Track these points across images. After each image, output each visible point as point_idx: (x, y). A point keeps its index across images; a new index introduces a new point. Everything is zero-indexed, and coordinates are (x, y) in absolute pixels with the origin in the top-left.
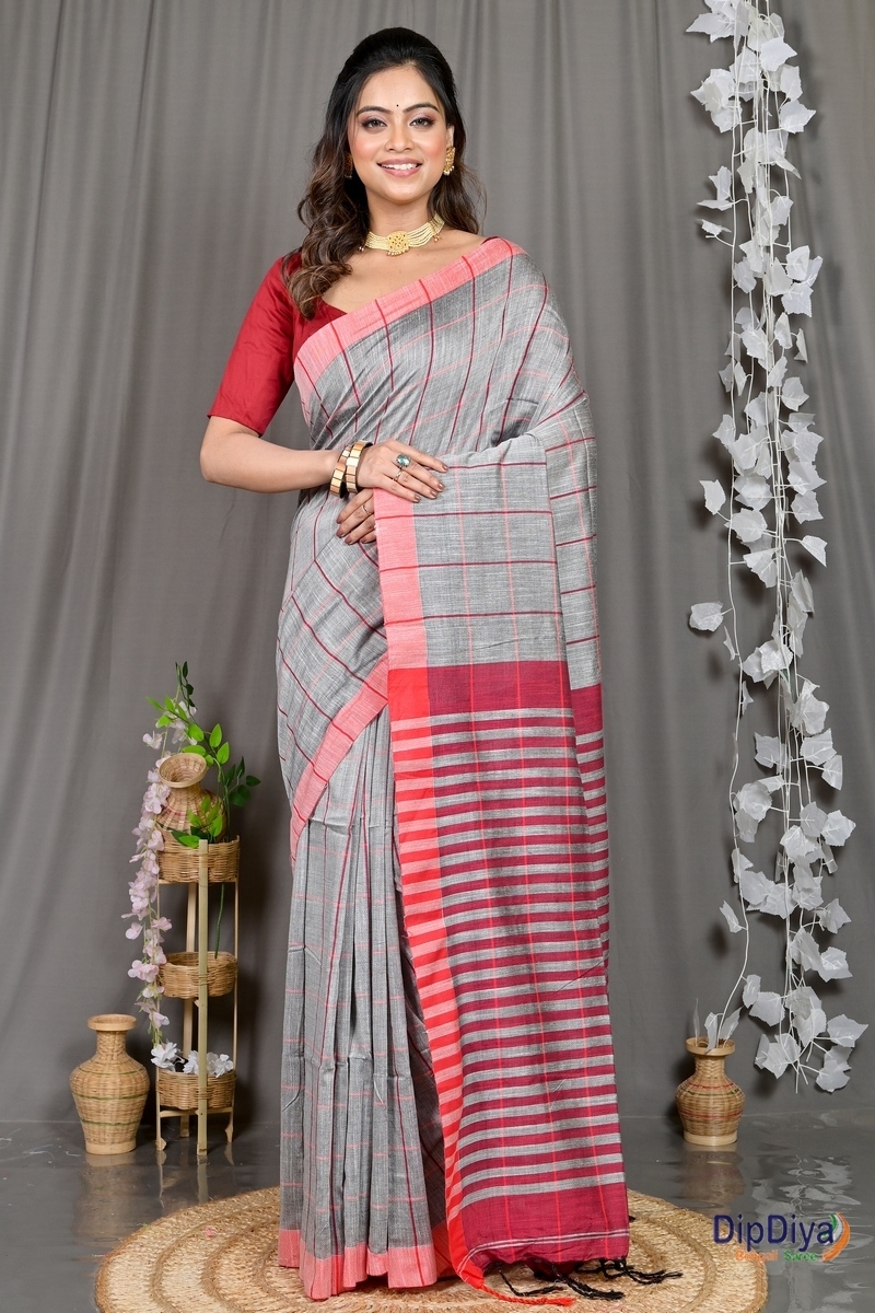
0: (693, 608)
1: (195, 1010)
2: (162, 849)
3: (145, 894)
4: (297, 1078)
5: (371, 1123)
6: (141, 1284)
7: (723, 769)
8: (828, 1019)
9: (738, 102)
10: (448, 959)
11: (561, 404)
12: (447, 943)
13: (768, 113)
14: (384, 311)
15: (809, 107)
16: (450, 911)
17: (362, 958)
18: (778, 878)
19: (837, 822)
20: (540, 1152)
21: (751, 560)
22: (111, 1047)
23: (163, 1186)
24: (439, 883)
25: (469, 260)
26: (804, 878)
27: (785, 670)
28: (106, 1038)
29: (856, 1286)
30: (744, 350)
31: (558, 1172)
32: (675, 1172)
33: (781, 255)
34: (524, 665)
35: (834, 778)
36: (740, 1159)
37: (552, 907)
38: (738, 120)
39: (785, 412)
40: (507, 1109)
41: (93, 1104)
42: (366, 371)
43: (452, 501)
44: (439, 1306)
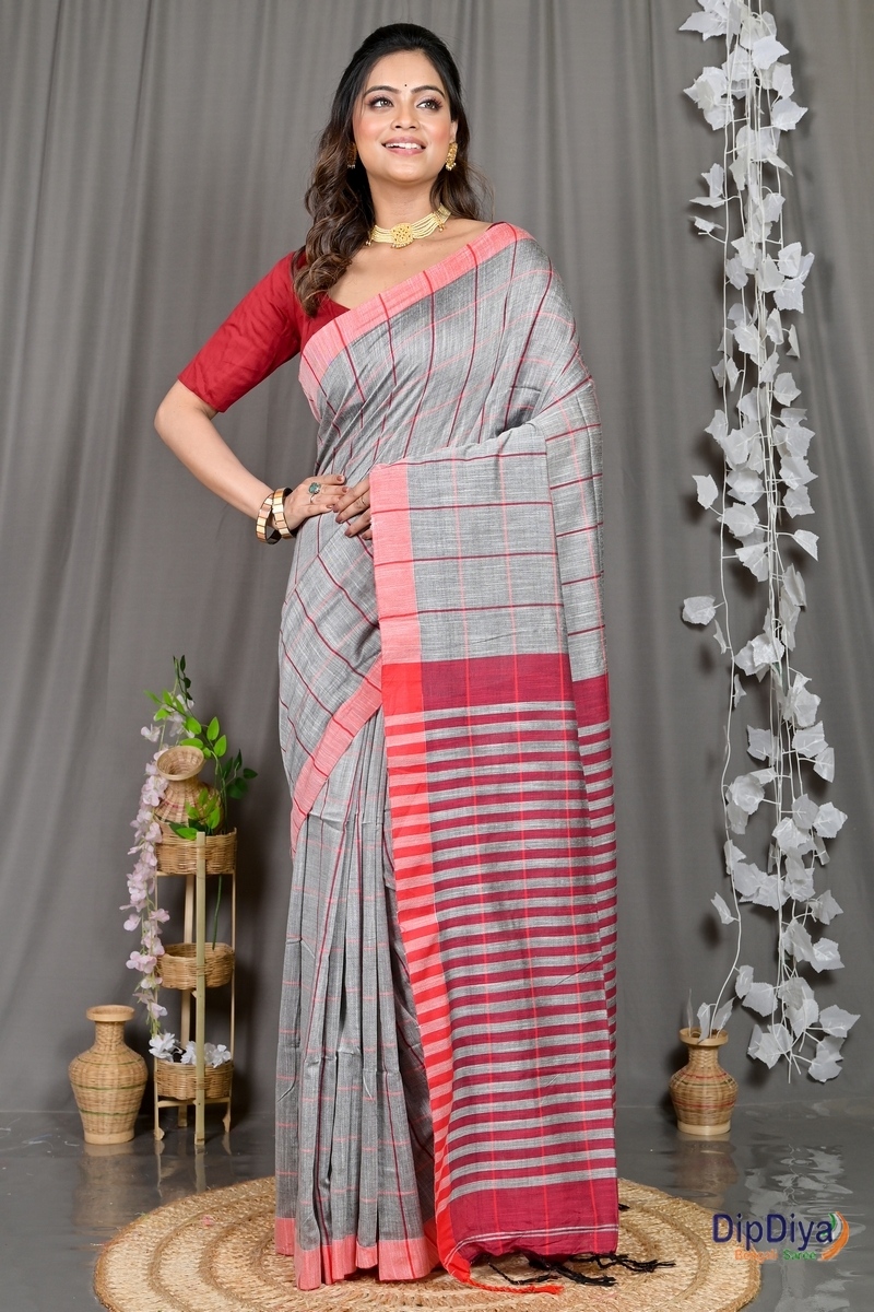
0: (686, 602)
1: (193, 1001)
2: (160, 841)
3: (143, 886)
4: (293, 1069)
5: (360, 1117)
6: (140, 1273)
7: (714, 762)
8: (820, 1009)
9: (730, 100)
10: (440, 955)
11: (564, 392)
12: (439, 938)
13: (760, 111)
14: (387, 305)
15: (801, 105)
16: (442, 906)
17: (353, 954)
18: (770, 870)
19: (829, 814)
20: (528, 1146)
21: (742, 554)
22: (109, 1038)
23: (161, 1175)
24: (431, 879)
25: (474, 248)
26: (797, 870)
27: (777, 663)
28: (104, 1028)
29: (848, 1274)
30: (736, 346)
31: (546, 1167)
32: (670, 1162)
33: (773, 251)
34: (522, 659)
35: (826, 770)
36: (734, 1149)
37: (551, 902)
38: (730, 118)
39: (777, 407)
40: (496, 1104)
41: (91, 1094)
42: (369, 367)
43: (448, 494)
44: (434, 1294)
